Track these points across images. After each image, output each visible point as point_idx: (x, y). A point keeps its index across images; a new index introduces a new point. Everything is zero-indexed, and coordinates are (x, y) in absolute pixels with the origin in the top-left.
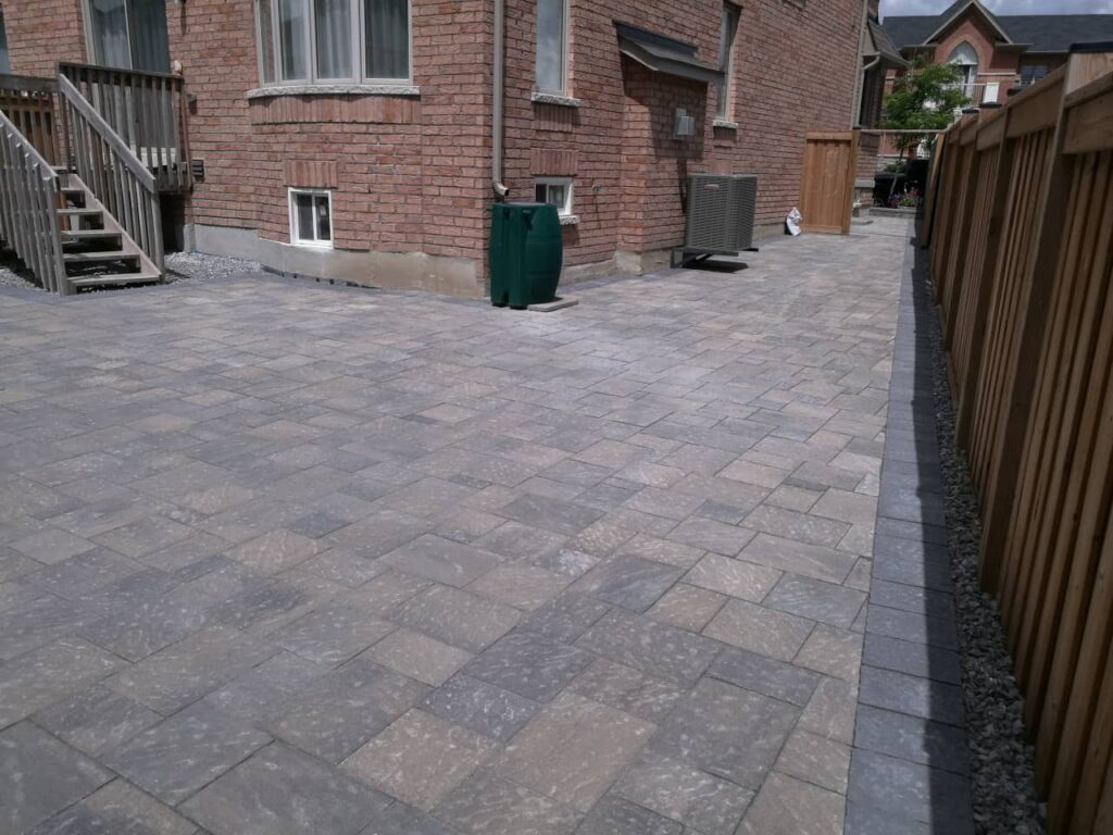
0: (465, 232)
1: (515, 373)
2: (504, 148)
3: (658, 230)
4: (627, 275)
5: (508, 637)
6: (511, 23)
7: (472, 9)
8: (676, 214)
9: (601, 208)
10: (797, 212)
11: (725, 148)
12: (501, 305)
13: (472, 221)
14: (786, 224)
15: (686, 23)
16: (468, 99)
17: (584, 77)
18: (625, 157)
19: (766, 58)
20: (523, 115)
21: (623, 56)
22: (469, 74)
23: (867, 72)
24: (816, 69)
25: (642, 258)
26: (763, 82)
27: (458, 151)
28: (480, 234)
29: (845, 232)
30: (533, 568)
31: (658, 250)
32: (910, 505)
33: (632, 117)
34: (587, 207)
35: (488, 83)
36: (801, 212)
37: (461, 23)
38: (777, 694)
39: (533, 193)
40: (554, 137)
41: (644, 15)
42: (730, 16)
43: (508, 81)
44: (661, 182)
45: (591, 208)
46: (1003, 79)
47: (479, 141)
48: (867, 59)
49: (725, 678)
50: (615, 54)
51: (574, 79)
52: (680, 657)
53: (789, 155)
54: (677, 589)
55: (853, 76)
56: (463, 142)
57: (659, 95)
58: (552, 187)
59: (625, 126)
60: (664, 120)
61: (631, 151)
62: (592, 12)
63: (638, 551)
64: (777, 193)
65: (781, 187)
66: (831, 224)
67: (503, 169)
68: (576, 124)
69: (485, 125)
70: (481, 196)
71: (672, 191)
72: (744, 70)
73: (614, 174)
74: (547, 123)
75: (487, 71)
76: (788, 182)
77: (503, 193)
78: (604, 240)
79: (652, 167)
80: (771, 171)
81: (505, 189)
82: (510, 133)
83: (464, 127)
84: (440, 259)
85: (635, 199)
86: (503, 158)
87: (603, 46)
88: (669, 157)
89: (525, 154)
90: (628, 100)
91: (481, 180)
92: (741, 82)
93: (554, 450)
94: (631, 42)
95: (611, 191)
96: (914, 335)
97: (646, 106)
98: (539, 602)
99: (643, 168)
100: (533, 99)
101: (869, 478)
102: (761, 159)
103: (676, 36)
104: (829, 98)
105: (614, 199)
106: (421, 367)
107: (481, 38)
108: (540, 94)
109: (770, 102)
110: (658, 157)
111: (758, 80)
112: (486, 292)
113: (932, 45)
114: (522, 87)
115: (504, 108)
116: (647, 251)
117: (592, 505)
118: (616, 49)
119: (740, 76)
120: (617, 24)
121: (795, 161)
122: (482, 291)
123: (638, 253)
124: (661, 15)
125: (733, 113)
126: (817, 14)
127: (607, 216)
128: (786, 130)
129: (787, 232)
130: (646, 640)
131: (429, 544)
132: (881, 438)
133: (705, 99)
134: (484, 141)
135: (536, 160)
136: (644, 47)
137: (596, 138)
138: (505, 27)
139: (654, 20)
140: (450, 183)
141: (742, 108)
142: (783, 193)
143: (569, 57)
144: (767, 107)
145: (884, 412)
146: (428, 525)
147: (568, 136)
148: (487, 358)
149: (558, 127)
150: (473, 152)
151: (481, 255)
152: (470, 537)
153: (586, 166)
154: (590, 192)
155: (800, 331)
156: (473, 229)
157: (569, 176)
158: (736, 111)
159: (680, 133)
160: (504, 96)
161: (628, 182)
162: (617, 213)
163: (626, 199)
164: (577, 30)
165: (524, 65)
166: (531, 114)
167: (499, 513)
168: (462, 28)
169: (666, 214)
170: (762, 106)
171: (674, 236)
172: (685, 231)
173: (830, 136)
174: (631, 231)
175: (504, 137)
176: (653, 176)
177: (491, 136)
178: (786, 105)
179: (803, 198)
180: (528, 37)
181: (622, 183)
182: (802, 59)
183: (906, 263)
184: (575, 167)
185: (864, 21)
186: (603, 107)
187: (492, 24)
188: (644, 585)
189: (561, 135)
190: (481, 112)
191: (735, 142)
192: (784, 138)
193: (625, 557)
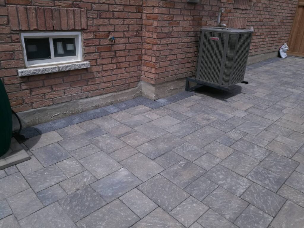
4: (146, 100)
8: (190, 55)
9: (121, 53)
10: (287, 46)
11: (242, 10)
14: (279, 52)
18: (145, 15)
31: (171, 81)
34: (103, 54)
45: (108, 54)
61: (148, 10)
64: (276, 36)
73: (134, 28)
76: (284, 30)
78: (127, 76)
79: (164, 23)
80: (273, 24)
85: (151, 46)
88: (183, 15)
105: (135, 46)
110: (171, 15)
116: (162, 83)
121: (290, 18)
123: (153, 85)
127: (129, 59)
129: (279, 56)
142: (279, 36)
154: (105, 42)
157: (75, 30)
161: (147, 34)
162: (140, 55)
163: (146, 46)
169: (181, 56)
171: (189, 70)
174: (149, 69)
181: (143, 34)
191: (251, 6)
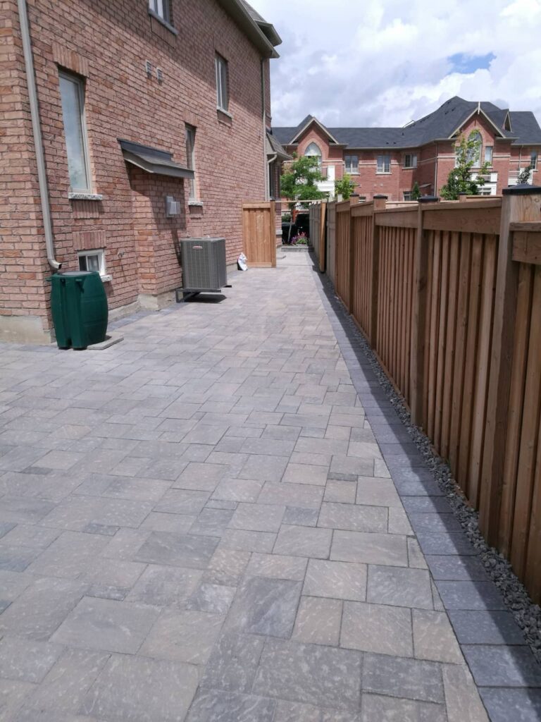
0: (30, 297)
1: (99, 411)
2: (53, 234)
3: (165, 279)
4: (149, 312)
5: (196, 702)
6: (47, 143)
7: (16, 134)
8: (175, 266)
9: (125, 267)
10: (244, 256)
11: (197, 219)
12: (66, 348)
13: (35, 289)
14: (238, 263)
15: (164, 139)
16: (21, 200)
17: (103, 179)
18: (137, 232)
19: (214, 158)
20: (64, 210)
21: (127, 163)
22: (19, 182)
23: (270, 164)
24: (243, 164)
25: (159, 299)
26: (215, 174)
27: (18, 238)
28: (43, 298)
29: (274, 266)
30: (187, 613)
31: (166, 292)
32: (414, 483)
33: (138, 204)
34: (116, 268)
35: (36, 188)
36: (246, 255)
37: (7, 144)
38: (420, 695)
39: (77, 263)
40: (87, 222)
41: (137, 134)
42: (189, 132)
43: (50, 185)
44: (163, 247)
45: (118, 269)
46: (337, 163)
47: (34, 231)
48: (270, 157)
49: (379, 691)
50: (121, 161)
51: (96, 181)
52: (337, 679)
53: (235, 220)
54: (304, 603)
55: (263, 167)
56: (21, 231)
57: (155, 188)
58: (89, 258)
59: (134, 210)
60: (159, 205)
61: (140, 227)
62: (103, 133)
63: (260, 572)
65: (233, 241)
66: (265, 261)
67: (55, 249)
68: (102, 212)
69: (37, 219)
70: (40, 270)
71: (170, 252)
72: (203, 168)
73: (130, 244)
74: (81, 213)
75: (33, 179)
76: (236, 237)
77: (57, 267)
78: (130, 289)
79: (156, 238)
81: (59, 264)
82: (56, 223)
83: (20, 221)
84: (11, 318)
85: (147, 259)
86: (54, 241)
87: (113, 157)
88: (166, 229)
89: (69, 236)
90: (133, 192)
91: (39, 259)
92: (202, 175)
93: (157, 482)
94: (132, 153)
95: (130, 255)
96: (347, 339)
97: (147, 196)
98: (207, 651)
99: (150, 238)
100: (70, 197)
101: (377, 462)
102: (219, 223)
103: (159, 148)
104: (252, 181)
105: (132, 260)
106: (21, 416)
107: (26, 155)
108: (75, 194)
109: (219, 186)
110: (159, 230)
111: (211, 173)
112: (52, 339)
113: (295, 144)
114: (61, 189)
115: (50, 206)
116: (161, 294)
117: (207, 532)
118: (122, 159)
119: (200, 171)
120: (120, 141)
121: (238, 223)
122: (48, 338)
123: (155, 296)
124: (148, 134)
125: (199, 196)
126: (239, 130)
127: (130, 273)
128: (231, 204)
129: (239, 268)
130: (305, 668)
131: (90, 609)
132: (367, 426)
133: (183, 188)
134: (38, 231)
135: (76, 241)
136: (140, 156)
137: (115, 220)
138: (43, 146)
139: (144, 138)
140: (14, 262)
141: (203, 192)
142: (234, 244)
143: (91, 166)
144: (218, 190)
145: (358, 404)
146: (83, 587)
147: (97, 221)
148: (71, 399)
149: (89, 215)
150: (30, 239)
151: (45, 313)
152: (124, 592)
153: (111, 240)
154: (116, 257)
155: (279, 345)
156: (37, 294)
157: (100, 248)
158: (201, 194)
159: (171, 213)
160: (49, 197)
161: (141, 248)
162: (136, 270)
163: (141, 259)
164: (95, 147)
165: (61, 173)
166: (69, 208)
167: (137, 558)
168: (8, 147)
169: (169, 267)
170: (215, 189)
171: (176, 281)
172: (183, 277)
173: (257, 206)
174: (148, 281)
175: (52, 226)
176: (158, 243)
177: (43, 227)
178: (229, 188)
179: (246, 246)
180: (61, 153)
181: (137, 249)
182: (234, 158)
183: (317, 284)
184: (105, 242)
185: (265, 133)
186: (118, 199)
187: (33, 145)
188: (279, 607)
189: (92, 221)
190: (33, 210)
191: (203, 214)
192: (230, 209)
193: (253, 580)
